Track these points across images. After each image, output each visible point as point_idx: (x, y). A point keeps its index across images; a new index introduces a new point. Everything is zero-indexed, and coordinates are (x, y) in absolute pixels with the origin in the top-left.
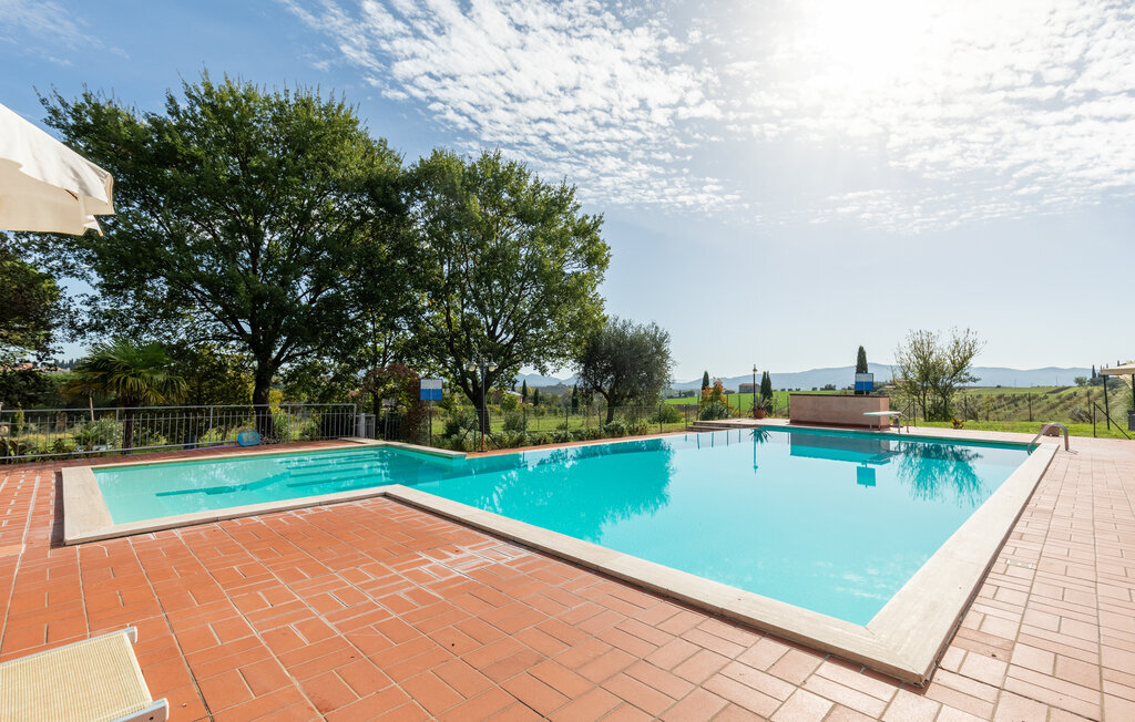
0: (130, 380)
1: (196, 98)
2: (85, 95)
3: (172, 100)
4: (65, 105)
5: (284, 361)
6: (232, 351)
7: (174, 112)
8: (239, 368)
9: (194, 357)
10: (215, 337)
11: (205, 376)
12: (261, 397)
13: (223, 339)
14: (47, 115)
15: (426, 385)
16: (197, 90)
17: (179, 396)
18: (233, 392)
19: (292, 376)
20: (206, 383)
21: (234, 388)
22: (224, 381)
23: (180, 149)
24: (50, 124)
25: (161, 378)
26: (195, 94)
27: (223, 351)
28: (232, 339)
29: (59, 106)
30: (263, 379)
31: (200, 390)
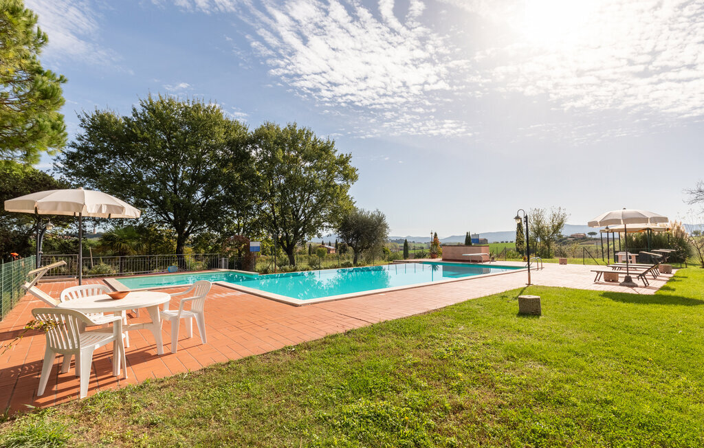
0: (122, 244)
1: (145, 107)
2: (96, 111)
3: (134, 110)
4: (88, 117)
5: (191, 233)
6: (165, 228)
7: (135, 115)
8: (170, 236)
9: (147, 231)
10: (158, 222)
11: (154, 241)
12: (179, 251)
13: (161, 223)
14: (80, 122)
15: (252, 244)
16: (146, 102)
17: (142, 251)
18: (167, 249)
19: (196, 240)
20: (153, 245)
21: (167, 247)
22: (162, 243)
23: (139, 135)
24: (81, 126)
25: (135, 243)
26: (145, 104)
27: (161, 228)
28: (165, 222)
29: (85, 117)
30: (181, 242)
31: (150, 248)
